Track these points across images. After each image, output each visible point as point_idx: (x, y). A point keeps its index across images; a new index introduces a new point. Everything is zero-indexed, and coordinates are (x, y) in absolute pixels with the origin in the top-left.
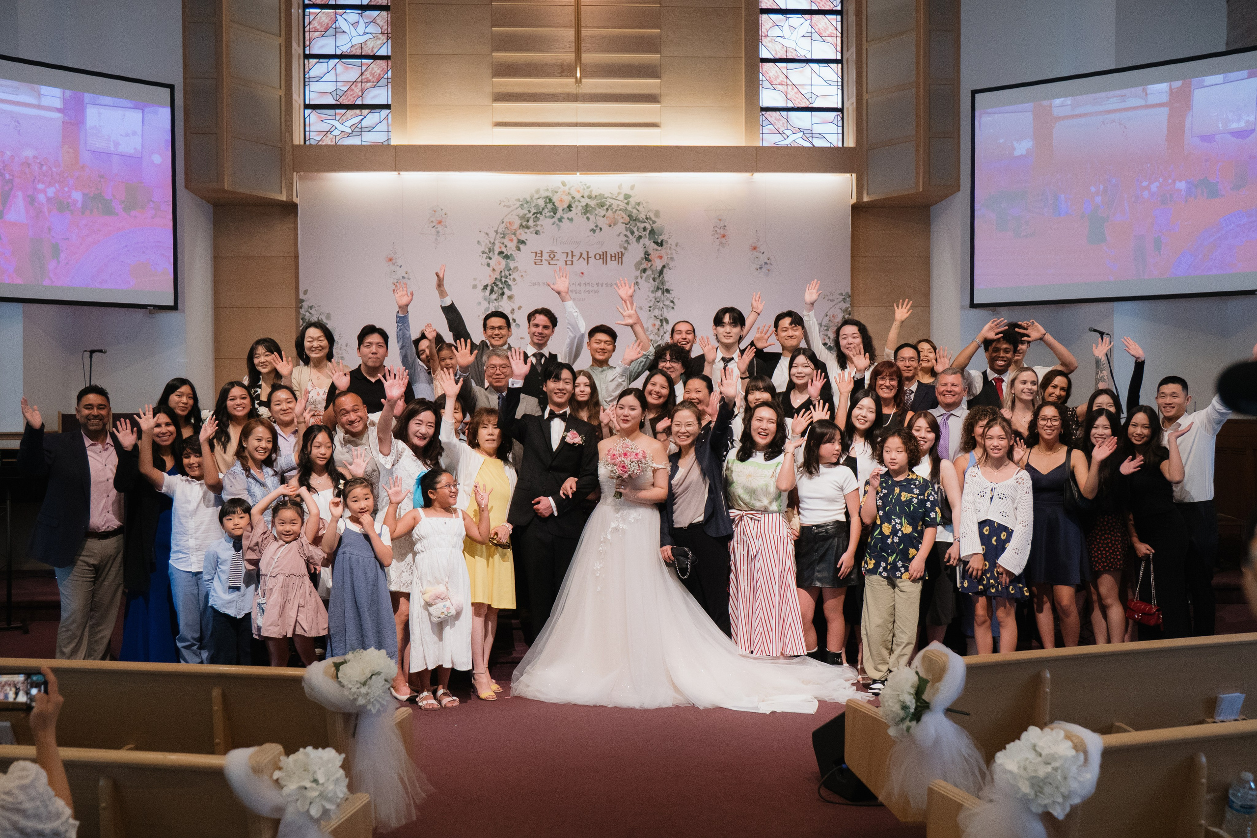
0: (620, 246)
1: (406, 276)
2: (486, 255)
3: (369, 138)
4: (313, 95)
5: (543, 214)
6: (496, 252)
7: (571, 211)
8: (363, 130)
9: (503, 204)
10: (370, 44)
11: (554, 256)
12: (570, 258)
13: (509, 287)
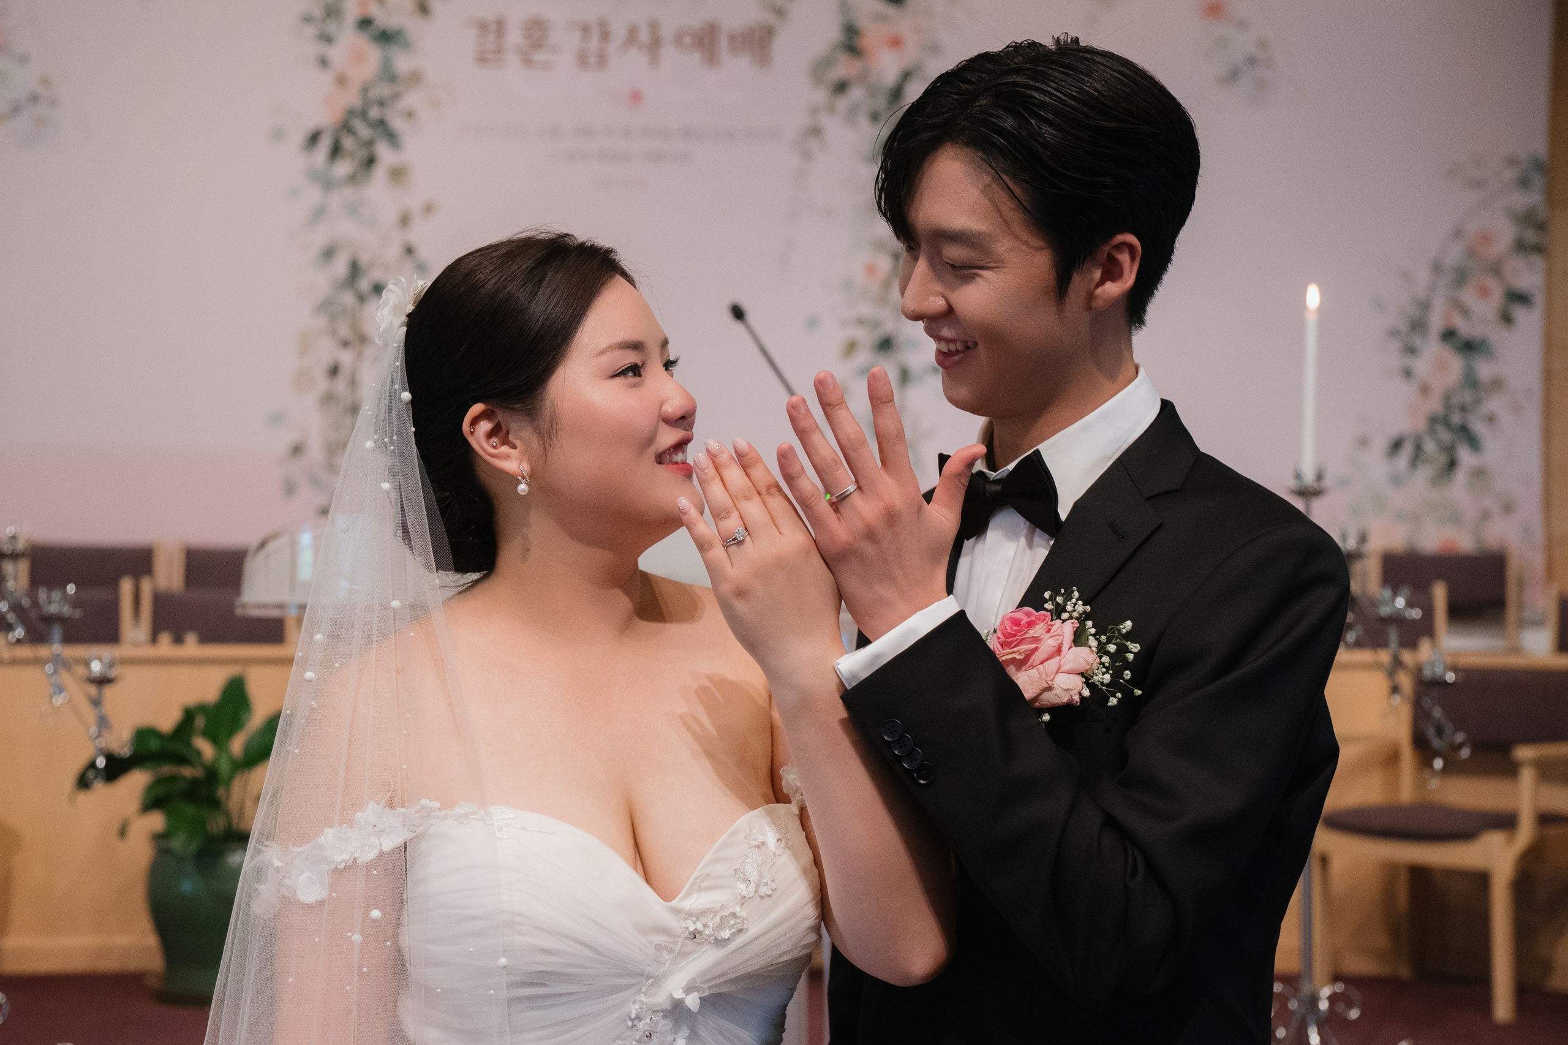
0: (764, 4)
1: (41, 91)
2: (314, 28)
6: (350, 20)
11: (544, 37)
12: (594, 44)
13: (392, 138)
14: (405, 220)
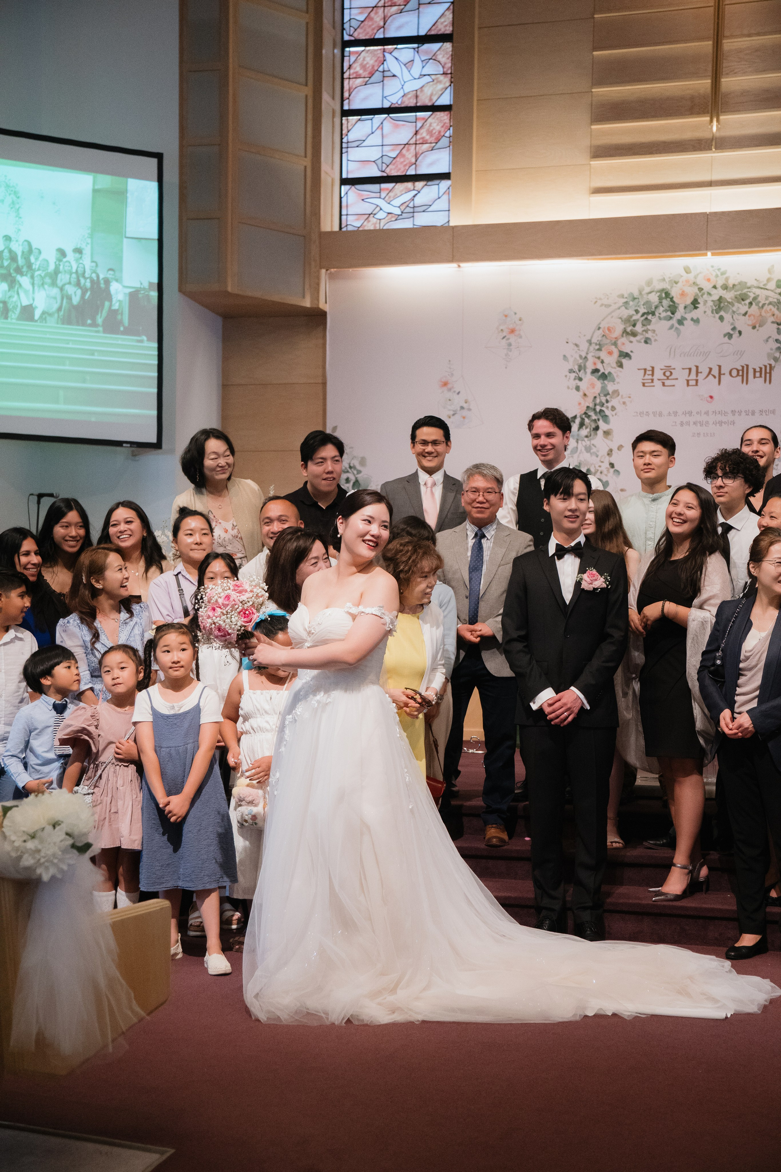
0: (769, 355)
1: (465, 405)
2: (574, 374)
3: (422, 220)
4: (352, 166)
5: (657, 314)
6: (589, 371)
7: (696, 308)
8: (416, 209)
9: (599, 303)
10: (428, 91)
11: (671, 373)
12: (693, 376)
13: (605, 418)
14: (610, 453)
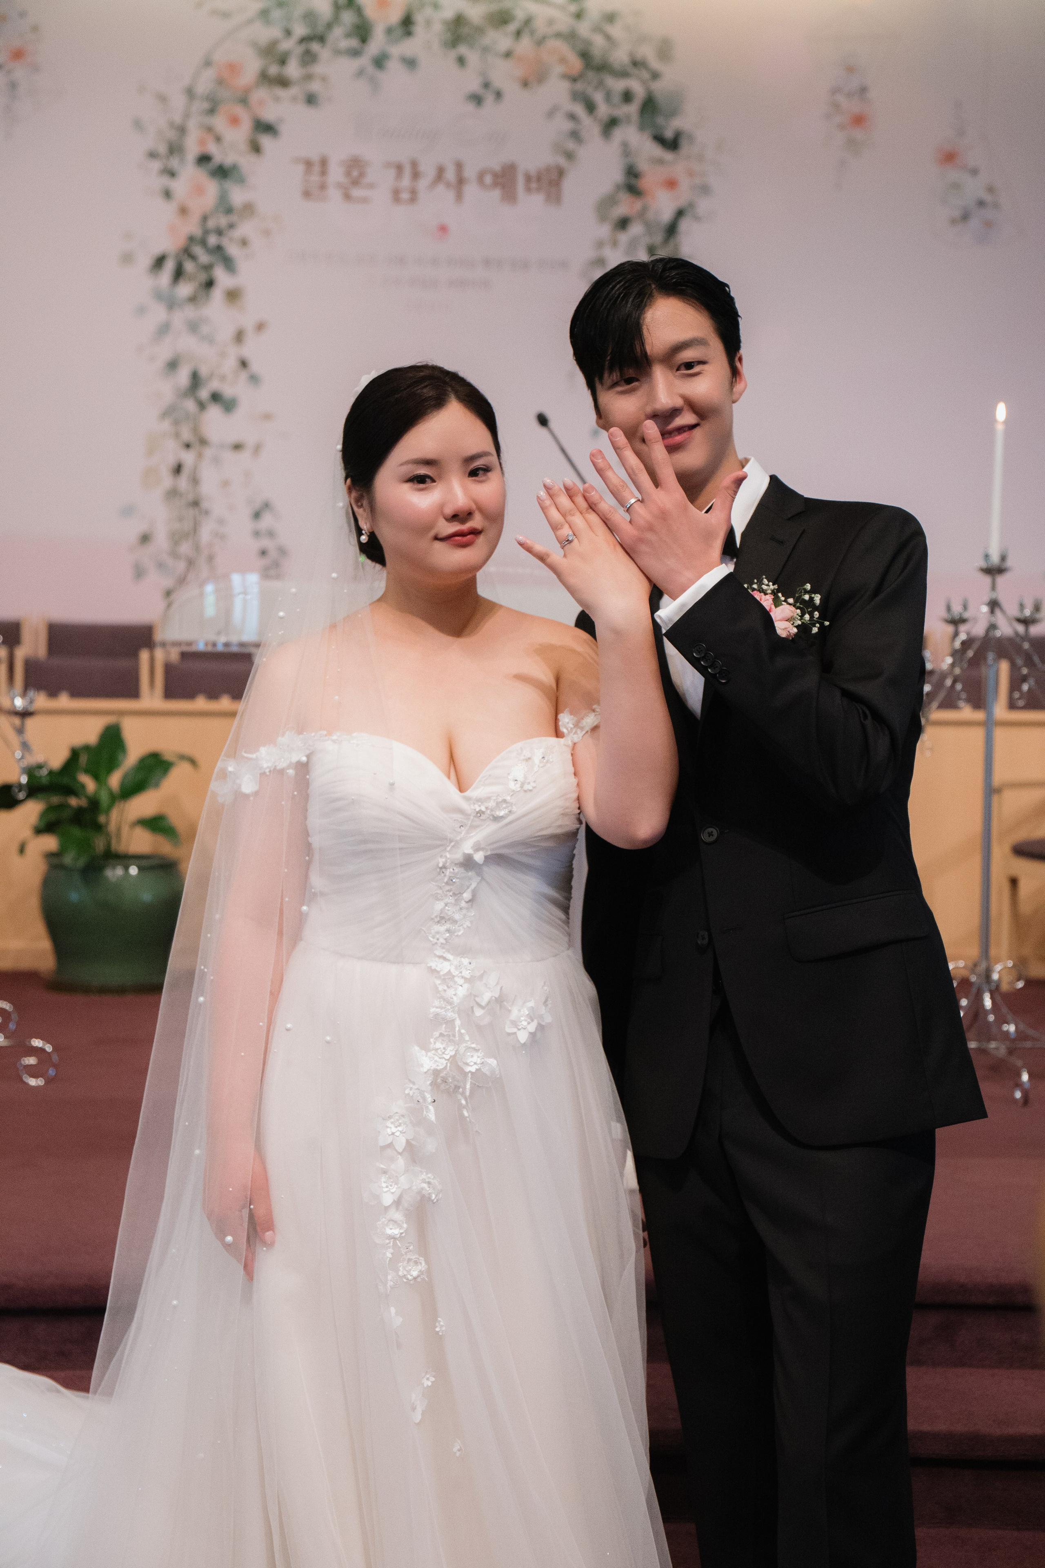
0: (556, 147)
2: (160, 163)
5: (330, 41)
6: (191, 157)
7: (409, 34)
9: (207, 6)
11: (362, 174)
12: (406, 182)
13: (228, 263)
14: (239, 337)
